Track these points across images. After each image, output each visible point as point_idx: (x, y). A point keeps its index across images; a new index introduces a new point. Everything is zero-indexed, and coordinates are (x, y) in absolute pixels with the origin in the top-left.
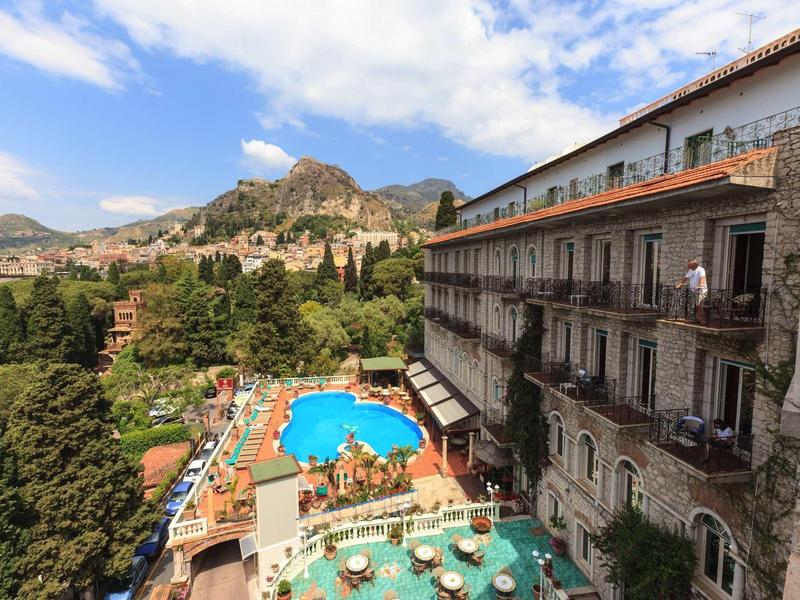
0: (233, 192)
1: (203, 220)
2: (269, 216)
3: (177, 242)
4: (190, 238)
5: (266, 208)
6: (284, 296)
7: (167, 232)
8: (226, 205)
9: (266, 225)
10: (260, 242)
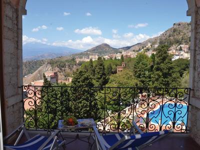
0: (171, 29)
1: (158, 41)
2: (186, 38)
3: (148, 50)
4: (153, 48)
5: (185, 34)
6: (167, 60)
7: (145, 47)
8: (168, 34)
9: (184, 42)
10: (181, 49)
